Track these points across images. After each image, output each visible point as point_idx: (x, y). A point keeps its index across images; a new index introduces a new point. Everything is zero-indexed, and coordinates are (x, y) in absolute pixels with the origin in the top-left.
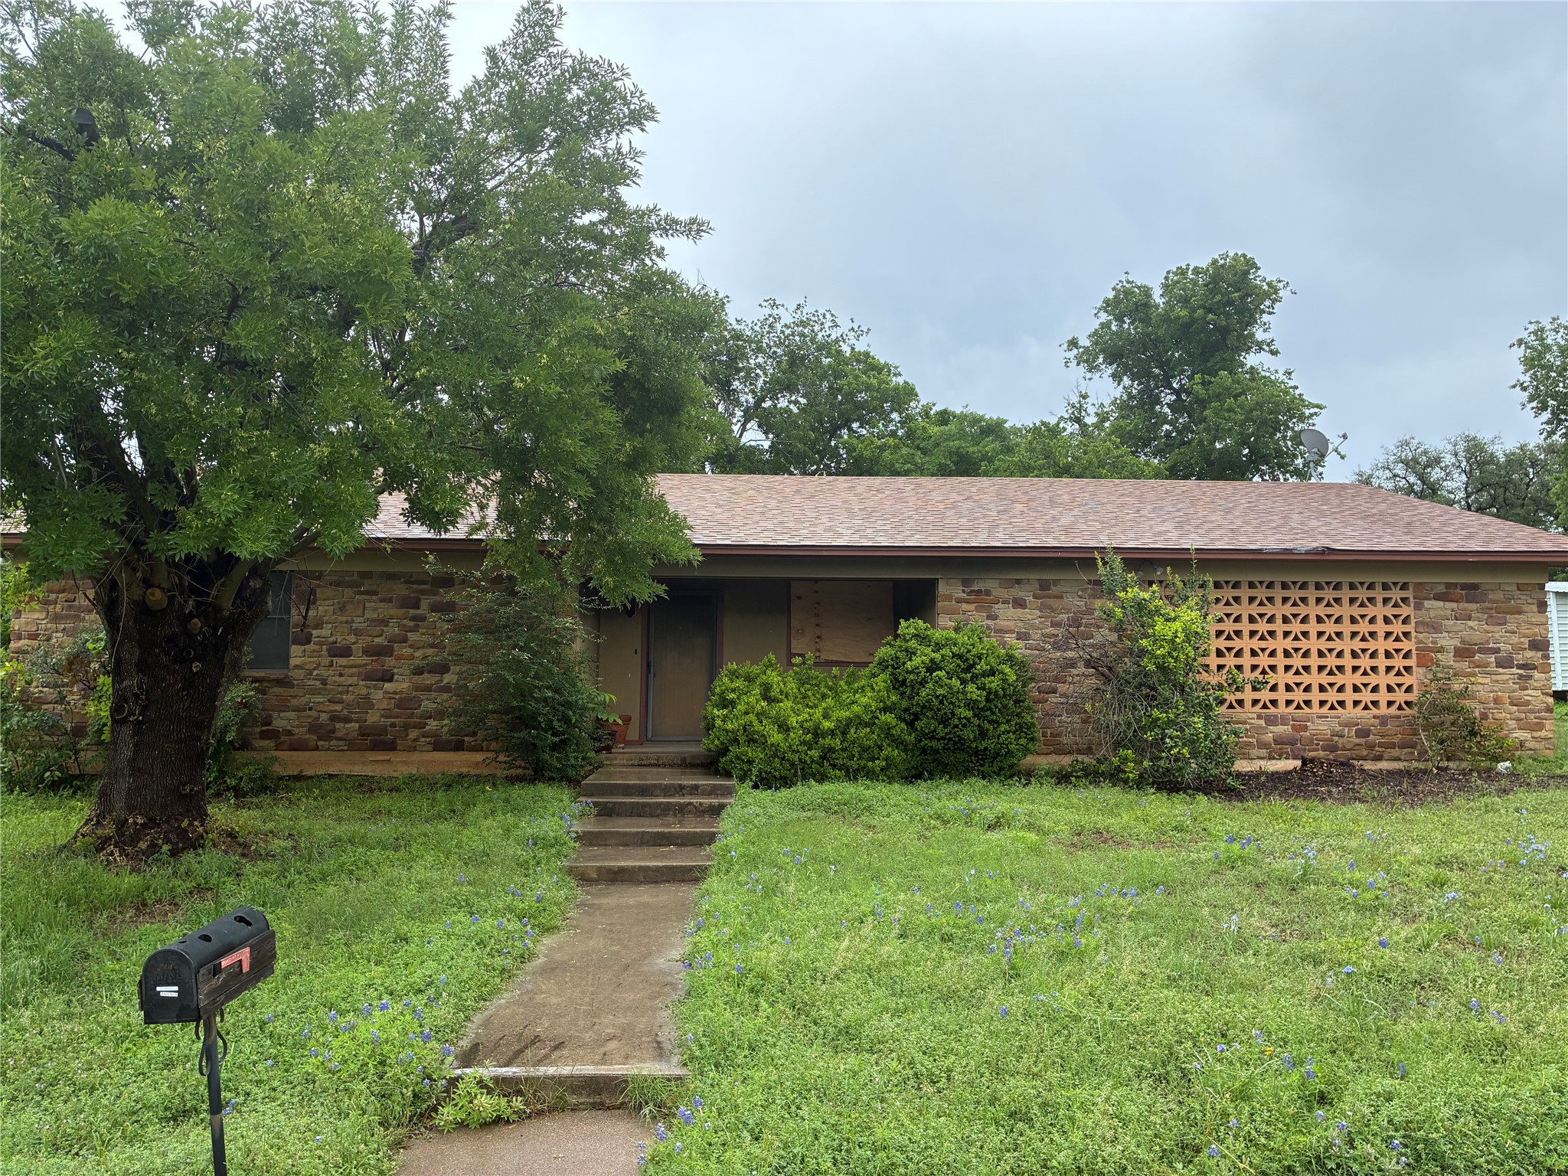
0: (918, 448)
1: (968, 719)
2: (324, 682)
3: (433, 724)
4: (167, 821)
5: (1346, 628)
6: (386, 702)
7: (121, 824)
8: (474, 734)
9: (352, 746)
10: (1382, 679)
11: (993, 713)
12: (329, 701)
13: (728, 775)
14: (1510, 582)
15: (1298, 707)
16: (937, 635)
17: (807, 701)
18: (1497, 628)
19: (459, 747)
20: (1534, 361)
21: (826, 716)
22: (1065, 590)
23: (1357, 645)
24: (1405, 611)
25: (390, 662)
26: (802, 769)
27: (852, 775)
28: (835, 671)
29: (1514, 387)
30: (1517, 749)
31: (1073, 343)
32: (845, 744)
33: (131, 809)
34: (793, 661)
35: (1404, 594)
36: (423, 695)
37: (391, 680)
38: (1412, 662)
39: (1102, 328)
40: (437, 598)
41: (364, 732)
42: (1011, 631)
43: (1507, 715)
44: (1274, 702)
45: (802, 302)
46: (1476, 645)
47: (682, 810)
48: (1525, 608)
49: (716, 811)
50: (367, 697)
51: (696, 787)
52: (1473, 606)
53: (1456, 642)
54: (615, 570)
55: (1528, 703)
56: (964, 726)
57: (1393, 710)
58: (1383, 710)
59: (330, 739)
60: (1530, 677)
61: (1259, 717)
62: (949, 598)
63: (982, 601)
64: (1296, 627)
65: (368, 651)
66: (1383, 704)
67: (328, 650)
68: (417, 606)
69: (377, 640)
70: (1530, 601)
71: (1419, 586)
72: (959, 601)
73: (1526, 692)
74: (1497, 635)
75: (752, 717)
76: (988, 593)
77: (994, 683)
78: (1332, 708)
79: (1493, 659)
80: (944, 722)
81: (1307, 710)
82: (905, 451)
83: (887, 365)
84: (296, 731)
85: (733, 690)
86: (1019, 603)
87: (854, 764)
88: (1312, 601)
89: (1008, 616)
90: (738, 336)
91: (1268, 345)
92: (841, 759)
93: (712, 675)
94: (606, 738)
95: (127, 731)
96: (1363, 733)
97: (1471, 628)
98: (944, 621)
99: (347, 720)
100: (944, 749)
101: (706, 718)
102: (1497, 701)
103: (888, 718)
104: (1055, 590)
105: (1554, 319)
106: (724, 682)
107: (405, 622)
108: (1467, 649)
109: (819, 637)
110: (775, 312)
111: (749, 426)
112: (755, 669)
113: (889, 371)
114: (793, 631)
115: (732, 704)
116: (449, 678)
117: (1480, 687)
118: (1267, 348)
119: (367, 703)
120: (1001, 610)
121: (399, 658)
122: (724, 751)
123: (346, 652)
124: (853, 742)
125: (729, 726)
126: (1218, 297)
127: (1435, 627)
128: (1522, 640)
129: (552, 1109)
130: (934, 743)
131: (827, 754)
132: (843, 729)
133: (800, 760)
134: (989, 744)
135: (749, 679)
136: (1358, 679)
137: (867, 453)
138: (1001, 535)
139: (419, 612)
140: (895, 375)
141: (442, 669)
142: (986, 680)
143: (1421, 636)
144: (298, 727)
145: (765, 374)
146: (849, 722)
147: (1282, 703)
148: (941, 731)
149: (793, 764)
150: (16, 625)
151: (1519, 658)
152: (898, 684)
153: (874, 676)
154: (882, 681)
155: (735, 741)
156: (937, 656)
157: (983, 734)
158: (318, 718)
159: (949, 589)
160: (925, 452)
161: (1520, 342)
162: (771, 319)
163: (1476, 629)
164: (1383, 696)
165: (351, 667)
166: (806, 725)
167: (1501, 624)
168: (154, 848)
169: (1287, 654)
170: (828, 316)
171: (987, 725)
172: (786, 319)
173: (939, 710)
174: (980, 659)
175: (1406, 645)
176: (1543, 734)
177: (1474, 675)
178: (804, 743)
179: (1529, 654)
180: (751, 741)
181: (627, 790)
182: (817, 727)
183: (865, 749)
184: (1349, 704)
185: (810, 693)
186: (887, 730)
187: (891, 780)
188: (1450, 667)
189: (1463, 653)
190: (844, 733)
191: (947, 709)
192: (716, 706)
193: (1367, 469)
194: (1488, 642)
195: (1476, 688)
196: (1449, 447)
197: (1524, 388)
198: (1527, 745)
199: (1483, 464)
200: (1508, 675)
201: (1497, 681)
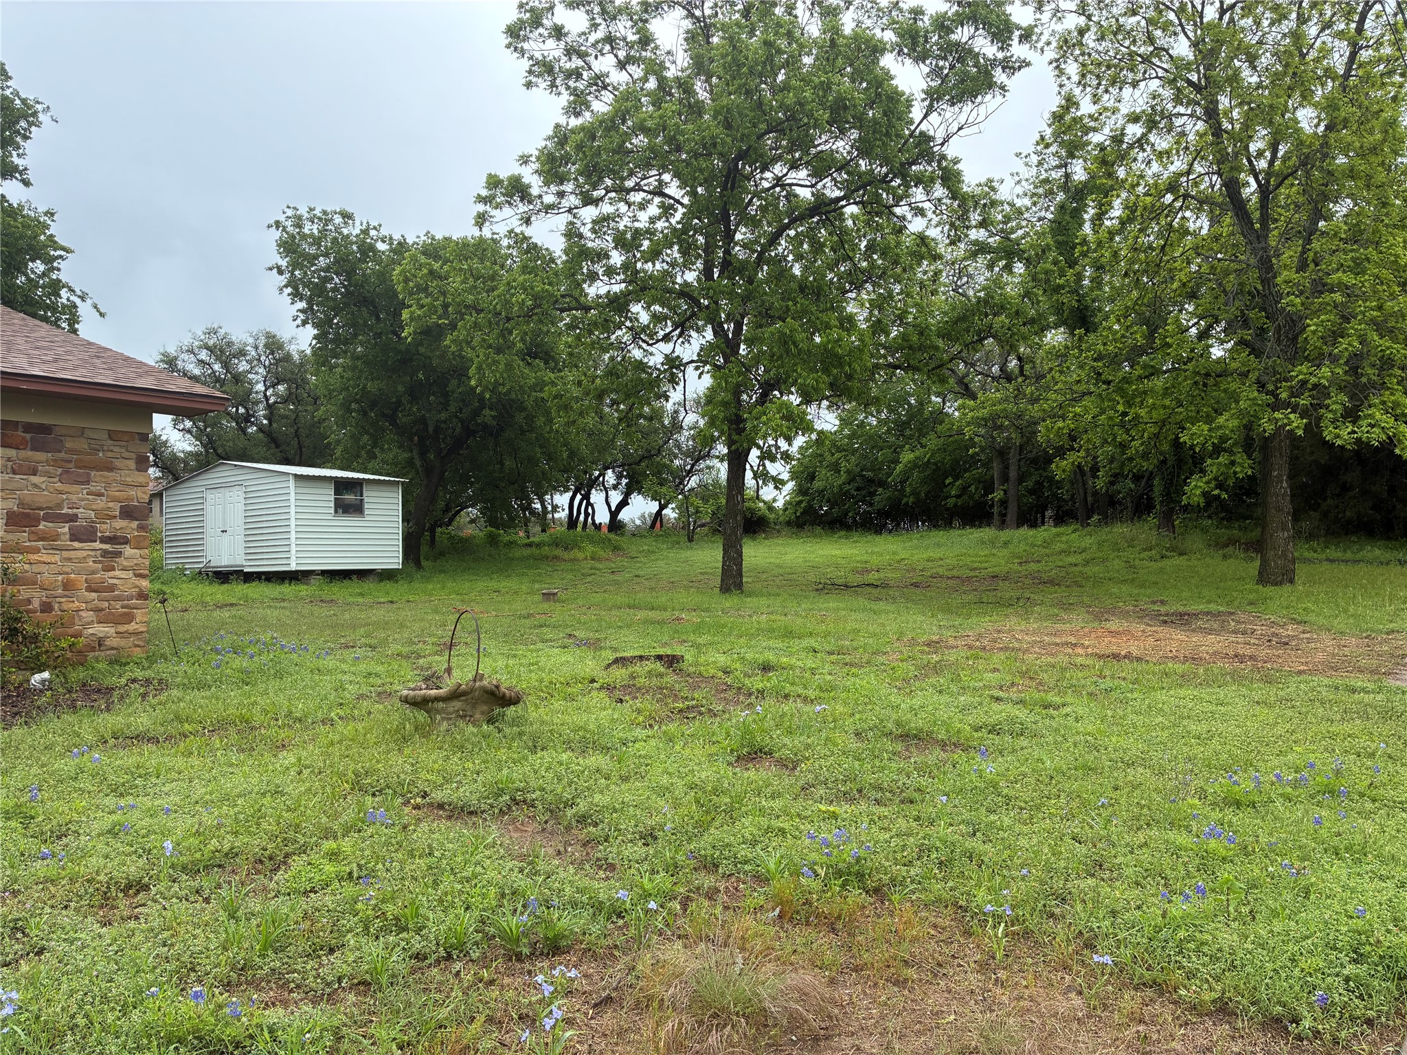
14: (99, 427)
18: (77, 487)
20: (288, 246)
29: (271, 269)
30: (93, 649)
43: (80, 605)
46: (40, 509)
48: (117, 463)
52: (41, 456)
53: (13, 505)
55: (112, 588)
60: (119, 554)
70: (126, 455)
73: (112, 574)
74: (74, 498)
79: (66, 530)
91: (19, 172)
97: (36, 486)
102: (67, 586)
105: (311, 208)
108: (27, 515)
117: (44, 568)
118: (17, 175)
128: (111, 505)
151: (105, 529)
161: (277, 224)
163: (43, 487)
167: (82, 483)
176: (132, 627)
177: (37, 551)
179: (119, 524)
189: (20, 520)
193: (172, 350)
194: (60, 506)
195: (36, 568)
196: (251, 340)
197: (280, 272)
198: (108, 642)
199: (280, 360)
200: (87, 551)
201: (69, 559)
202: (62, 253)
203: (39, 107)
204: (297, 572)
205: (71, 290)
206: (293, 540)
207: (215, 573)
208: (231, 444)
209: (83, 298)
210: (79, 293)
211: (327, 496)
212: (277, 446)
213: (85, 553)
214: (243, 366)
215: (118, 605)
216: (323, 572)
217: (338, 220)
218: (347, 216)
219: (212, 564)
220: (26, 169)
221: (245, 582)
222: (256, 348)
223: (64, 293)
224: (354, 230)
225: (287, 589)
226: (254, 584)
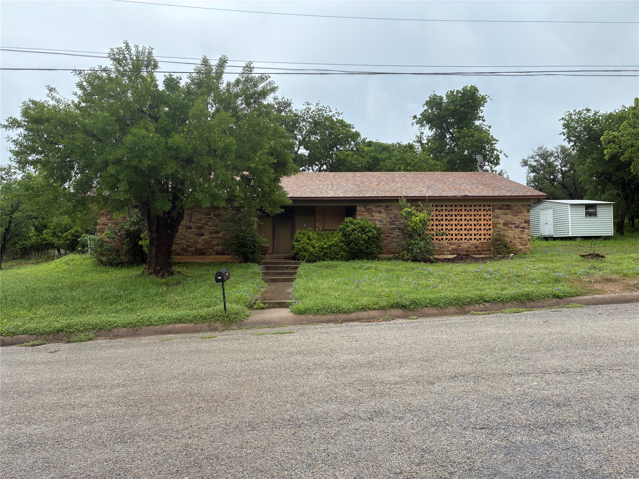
0: (360, 155)
1: (363, 244)
2: (185, 236)
3: (216, 248)
4: (165, 269)
5: (473, 218)
6: (202, 242)
7: (155, 269)
8: (227, 250)
9: (193, 254)
10: (482, 232)
11: (370, 242)
12: (186, 242)
13: (299, 260)
14: (519, 204)
15: (459, 240)
16: (355, 221)
17: (320, 240)
19: (223, 254)
20: (566, 126)
21: (325, 244)
22: (393, 208)
23: (476, 222)
24: (489, 213)
25: (203, 231)
26: (319, 258)
27: (332, 259)
28: (328, 232)
29: (561, 134)
30: (520, 251)
31: (415, 117)
32: (330, 251)
33: (156, 265)
34: (316, 229)
35: (489, 208)
36: (213, 240)
37: (203, 236)
38: (491, 227)
39: (425, 112)
40: (215, 213)
41: (196, 250)
42: (378, 220)
43: (517, 242)
44: (452, 239)
45: (318, 102)
46: (509, 222)
47: (287, 268)
48: (523, 211)
49: (296, 268)
50: (197, 240)
51: (291, 262)
52: (509, 211)
53: (504, 221)
54: (271, 206)
55: (523, 238)
56: (362, 246)
57: (485, 241)
58: (482, 241)
59: (187, 252)
60: (524, 231)
61: (448, 243)
62: (360, 211)
63: (369, 211)
64: (459, 218)
65: (196, 228)
66: (482, 239)
67: (185, 227)
68: (210, 215)
69: (199, 224)
70: (525, 209)
71: (493, 205)
72: (363, 212)
73: (523, 235)
74: (515, 219)
75: (305, 244)
76: (371, 209)
77: (370, 234)
78: (468, 240)
79: (514, 226)
80: (357, 245)
81: (461, 241)
82: (355, 156)
83: (349, 125)
84: (177, 250)
85: (300, 237)
86: (380, 212)
87: (333, 256)
88: (463, 210)
89: (377, 216)
90: (296, 115)
91: (482, 118)
92: (329, 255)
93: (293, 233)
94: (264, 251)
95: (154, 247)
96: (477, 247)
97: (508, 217)
98: (359, 217)
99: (191, 247)
100: (357, 252)
101: (292, 245)
102: (514, 238)
103: (342, 244)
104: (390, 208)
105: (574, 110)
106: (297, 235)
107: (207, 219)
108: (506, 223)
109: (324, 222)
110: (309, 106)
111: (300, 148)
112: (306, 232)
113: (350, 127)
114: (316, 221)
115: (300, 241)
116: (219, 235)
117: (510, 234)
118: (482, 119)
119: (197, 242)
120: (374, 214)
121: (205, 229)
122: (298, 254)
123: (190, 228)
124: (332, 251)
125: (299, 247)
126: (464, 102)
127: (498, 217)
128: (522, 220)
129: (272, 308)
130: (354, 251)
131: (326, 254)
132: (330, 247)
133: (318, 255)
134: (369, 251)
135: (304, 234)
136: (476, 232)
137: (342, 157)
138: (375, 193)
139: (211, 216)
140: (352, 128)
141: (218, 232)
142: (368, 233)
143: (494, 220)
144: (178, 249)
145: (306, 129)
146: (331, 245)
147: (454, 239)
148: (356, 247)
149: (316, 257)
150: (99, 221)
151: (521, 226)
152: (344, 235)
153: (338, 233)
154: (340, 234)
155: (301, 251)
156: (355, 227)
157: (367, 248)
158: (183, 247)
159: (360, 209)
160: (362, 157)
161: (563, 119)
162: (308, 109)
163: (509, 217)
164: (482, 237)
165: (192, 232)
166: (320, 246)
167: (516, 216)
168: (163, 274)
169: (456, 225)
170: (328, 108)
171: (368, 245)
172: (313, 108)
173: (355, 242)
174: (367, 228)
175: (489, 222)
176: (527, 247)
177: (508, 230)
178: (319, 251)
179: (524, 224)
180: (305, 251)
181: (272, 263)
182: (322, 247)
183: (336, 252)
184: (473, 239)
185: (321, 238)
186: (341, 248)
187: (342, 260)
188: (501, 228)
189: (505, 224)
190: (330, 248)
191: (357, 241)
192: (295, 242)
193: (526, 158)
194: (512, 221)
195: (508, 234)
196: (555, 150)
197: (564, 135)
198: (522, 250)
199: (566, 156)
200: (518, 230)
201: (514, 232)
202: (496, 142)
203: (487, 97)
204: (572, 237)
205: (497, 150)
206: (570, 226)
207: (544, 237)
208: (548, 190)
209: (501, 152)
210: (500, 151)
211: (583, 210)
212: (566, 189)
213: (517, 231)
214: (552, 159)
215: (524, 242)
216: (582, 237)
217: (585, 112)
218: (588, 110)
219: (542, 235)
220: (484, 116)
221: (554, 240)
222: (557, 153)
223: (495, 152)
224: (591, 114)
225: (568, 242)
226: (557, 241)
